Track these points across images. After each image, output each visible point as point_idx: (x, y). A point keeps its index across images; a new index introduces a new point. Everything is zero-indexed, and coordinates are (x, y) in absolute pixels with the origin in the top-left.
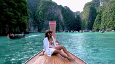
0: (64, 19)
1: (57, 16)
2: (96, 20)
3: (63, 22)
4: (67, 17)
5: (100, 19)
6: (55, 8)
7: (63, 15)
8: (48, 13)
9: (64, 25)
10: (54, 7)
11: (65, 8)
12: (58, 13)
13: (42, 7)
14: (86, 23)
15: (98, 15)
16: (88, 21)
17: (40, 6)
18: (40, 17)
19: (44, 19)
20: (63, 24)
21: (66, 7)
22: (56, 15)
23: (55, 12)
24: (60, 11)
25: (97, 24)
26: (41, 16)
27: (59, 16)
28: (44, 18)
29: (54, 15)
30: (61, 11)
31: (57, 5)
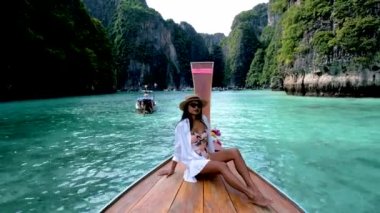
0: (179, 59)
1: (161, 49)
2: (253, 63)
3: (176, 64)
4: (187, 51)
5: (262, 61)
6: (156, 27)
7: (176, 48)
8: (138, 41)
9: (179, 71)
10: (153, 25)
11: (183, 27)
12: (163, 42)
13: (123, 26)
14: (233, 68)
15: (259, 51)
16: (238, 62)
17: (117, 22)
18: (118, 52)
19: (129, 56)
20: (175, 70)
21: (185, 24)
22: (158, 48)
23: (156, 40)
24: (169, 36)
25: (254, 72)
26: (120, 48)
27: (165, 49)
28: (126, 55)
29: (153, 47)
30: (172, 35)
31: (161, 19)
